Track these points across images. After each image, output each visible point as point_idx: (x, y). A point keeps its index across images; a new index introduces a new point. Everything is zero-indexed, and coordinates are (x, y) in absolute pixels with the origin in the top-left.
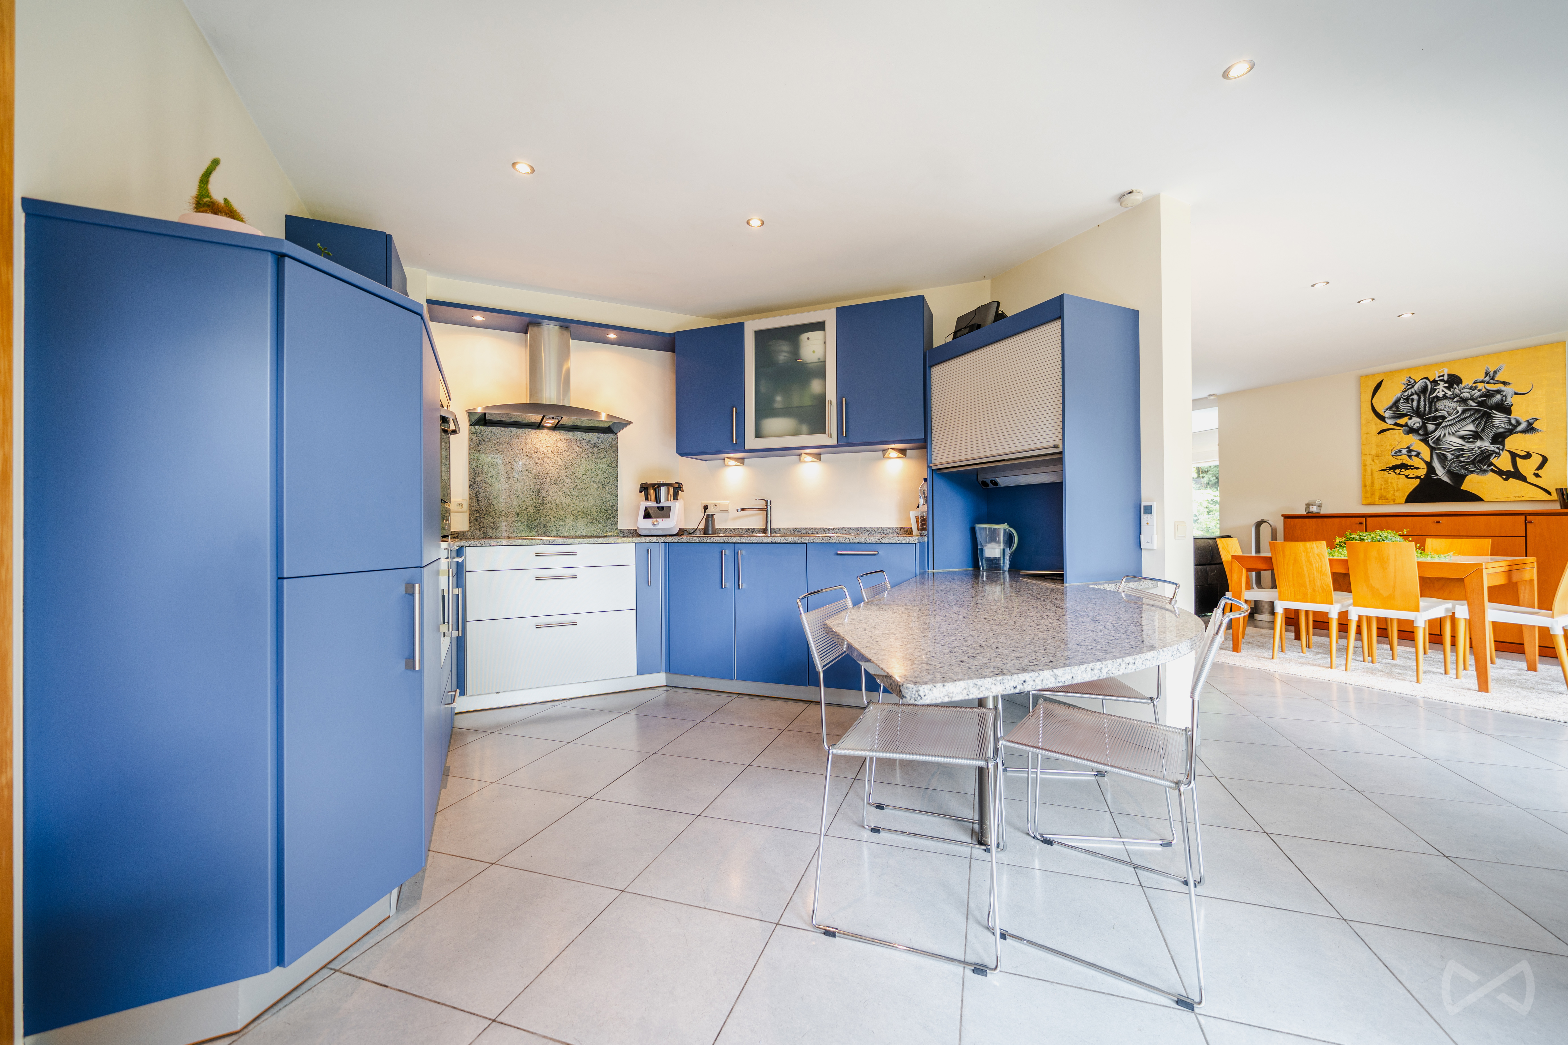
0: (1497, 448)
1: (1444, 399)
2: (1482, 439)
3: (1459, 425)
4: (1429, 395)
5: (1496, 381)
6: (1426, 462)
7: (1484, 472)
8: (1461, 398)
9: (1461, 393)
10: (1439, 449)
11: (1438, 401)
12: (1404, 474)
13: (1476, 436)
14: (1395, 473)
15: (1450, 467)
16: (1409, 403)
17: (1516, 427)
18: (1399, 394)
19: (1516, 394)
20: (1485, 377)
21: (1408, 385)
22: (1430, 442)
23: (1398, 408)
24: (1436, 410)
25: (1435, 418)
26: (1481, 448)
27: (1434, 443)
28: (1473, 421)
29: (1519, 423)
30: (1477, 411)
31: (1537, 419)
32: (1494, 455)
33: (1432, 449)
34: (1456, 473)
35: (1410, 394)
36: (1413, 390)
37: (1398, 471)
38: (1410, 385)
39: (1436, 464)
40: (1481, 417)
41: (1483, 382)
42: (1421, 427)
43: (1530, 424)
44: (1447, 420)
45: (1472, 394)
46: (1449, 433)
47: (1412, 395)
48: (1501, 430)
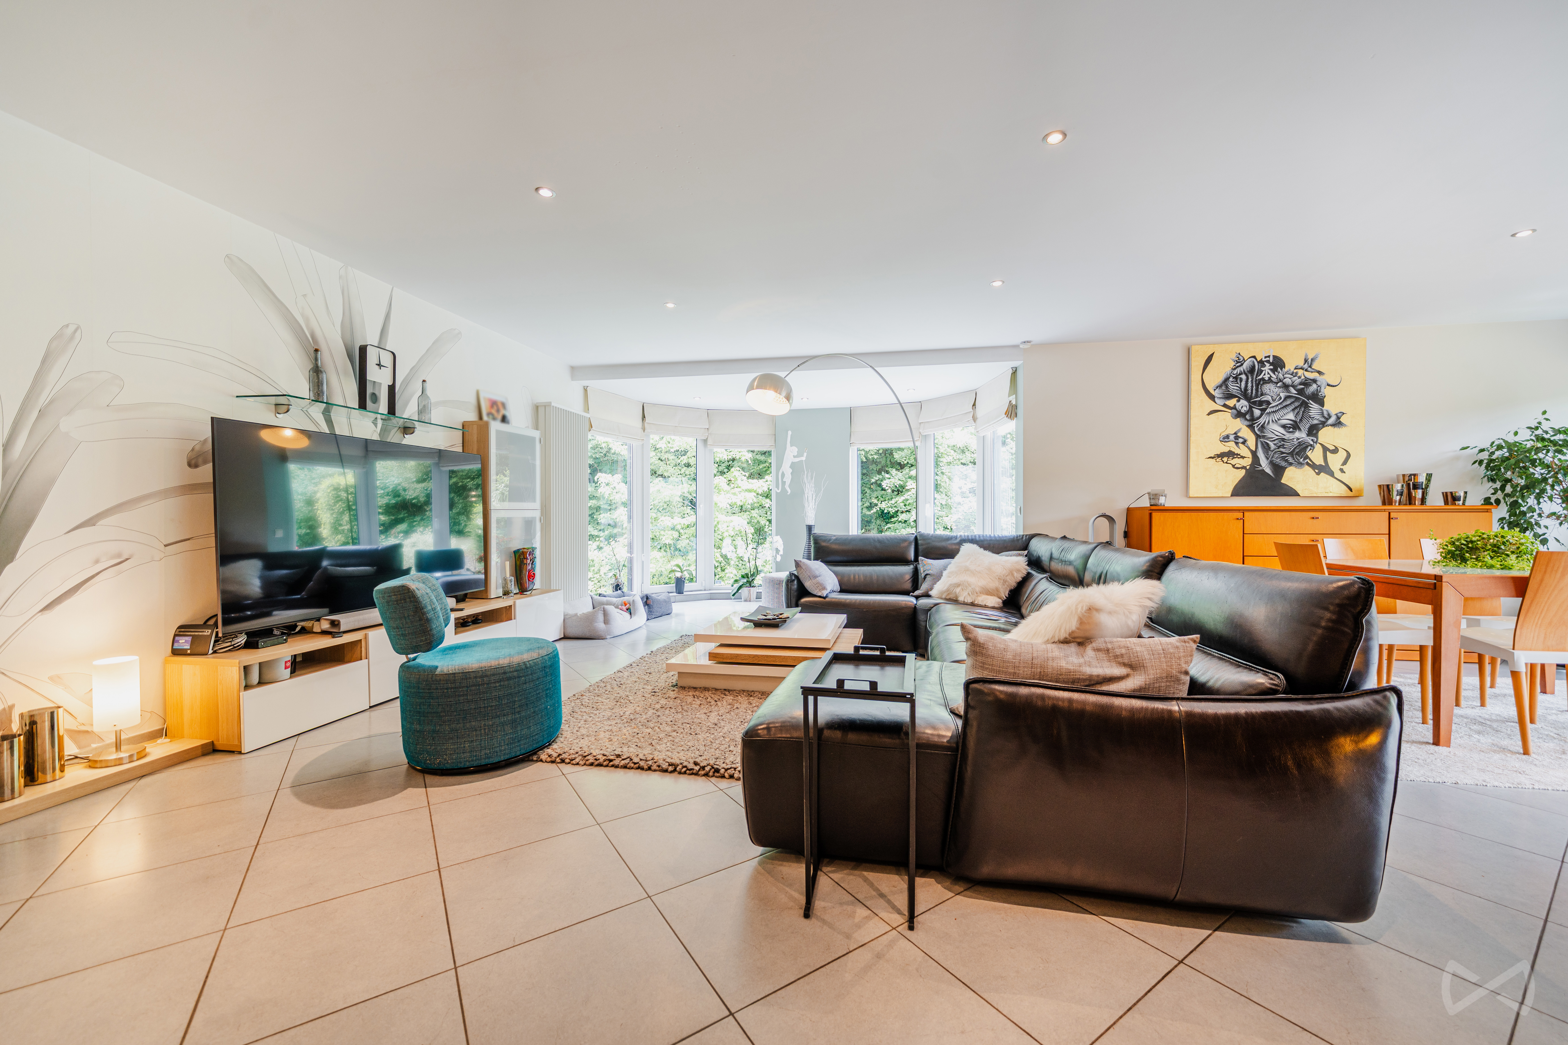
0: (1312, 440)
1: (1269, 383)
2: (1300, 429)
3: (1281, 413)
4: (1256, 377)
5: (1313, 369)
6: (1251, 451)
7: (1300, 464)
8: (1284, 383)
9: (1284, 378)
10: (1264, 437)
11: (1263, 383)
12: (1230, 464)
13: (1295, 426)
14: (1223, 461)
15: (1272, 458)
16: (1238, 383)
17: (1327, 419)
18: (1228, 372)
19: (1328, 385)
20: (1304, 364)
21: (1238, 362)
22: (1256, 429)
23: (1227, 387)
24: (1262, 395)
25: (1261, 403)
26: (1299, 439)
27: (1259, 430)
28: (1293, 410)
29: (1330, 416)
30: (1297, 399)
31: (1344, 414)
32: (1309, 448)
33: (1258, 437)
34: (1278, 465)
35: (1239, 372)
36: (1241, 369)
37: (1225, 459)
38: (1239, 362)
39: (1261, 454)
40: (1300, 406)
41: (1302, 368)
42: (1248, 411)
43: (1338, 418)
44: (1271, 405)
45: (1293, 381)
46: (1272, 420)
47: (1240, 374)
48: (1316, 422)
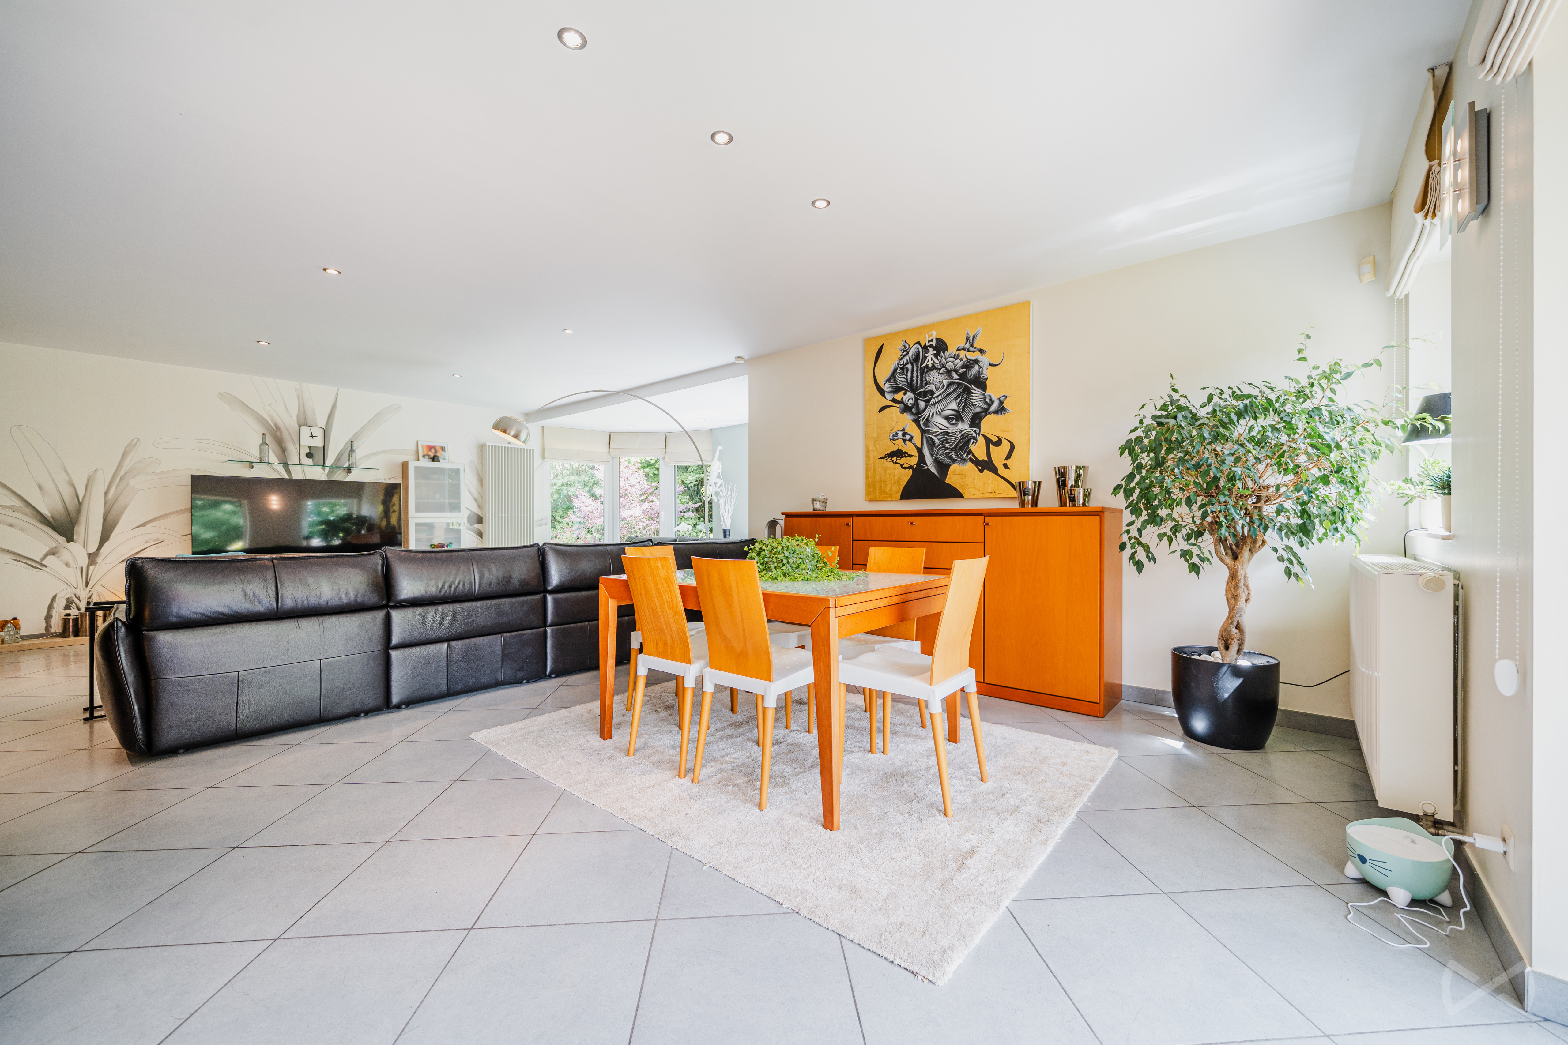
0: (975, 432)
1: (932, 370)
2: (963, 420)
3: (944, 403)
4: (921, 365)
5: (975, 348)
6: (917, 448)
7: (964, 460)
8: (946, 369)
9: (947, 363)
10: (928, 431)
11: (928, 371)
12: (899, 463)
13: (958, 417)
14: (893, 461)
15: (937, 455)
16: (904, 374)
17: (990, 405)
18: (896, 363)
19: (991, 365)
20: (966, 343)
21: (904, 351)
22: (921, 423)
23: (895, 380)
24: (926, 384)
25: (925, 393)
26: (962, 431)
27: (924, 424)
28: (956, 398)
29: (992, 402)
30: (960, 385)
31: (1007, 397)
32: (972, 440)
33: (923, 432)
34: (942, 463)
35: (905, 362)
36: (907, 358)
37: (894, 459)
38: (905, 351)
39: (926, 452)
40: (963, 392)
41: (964, 349)
42: (914, 404)
43: (1001, 403)
44: (935, 395)
45: (955, 364)
46: (936, 412)
47: (907, 364)
48: (978, 410)
